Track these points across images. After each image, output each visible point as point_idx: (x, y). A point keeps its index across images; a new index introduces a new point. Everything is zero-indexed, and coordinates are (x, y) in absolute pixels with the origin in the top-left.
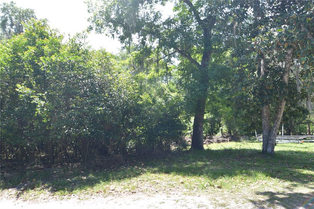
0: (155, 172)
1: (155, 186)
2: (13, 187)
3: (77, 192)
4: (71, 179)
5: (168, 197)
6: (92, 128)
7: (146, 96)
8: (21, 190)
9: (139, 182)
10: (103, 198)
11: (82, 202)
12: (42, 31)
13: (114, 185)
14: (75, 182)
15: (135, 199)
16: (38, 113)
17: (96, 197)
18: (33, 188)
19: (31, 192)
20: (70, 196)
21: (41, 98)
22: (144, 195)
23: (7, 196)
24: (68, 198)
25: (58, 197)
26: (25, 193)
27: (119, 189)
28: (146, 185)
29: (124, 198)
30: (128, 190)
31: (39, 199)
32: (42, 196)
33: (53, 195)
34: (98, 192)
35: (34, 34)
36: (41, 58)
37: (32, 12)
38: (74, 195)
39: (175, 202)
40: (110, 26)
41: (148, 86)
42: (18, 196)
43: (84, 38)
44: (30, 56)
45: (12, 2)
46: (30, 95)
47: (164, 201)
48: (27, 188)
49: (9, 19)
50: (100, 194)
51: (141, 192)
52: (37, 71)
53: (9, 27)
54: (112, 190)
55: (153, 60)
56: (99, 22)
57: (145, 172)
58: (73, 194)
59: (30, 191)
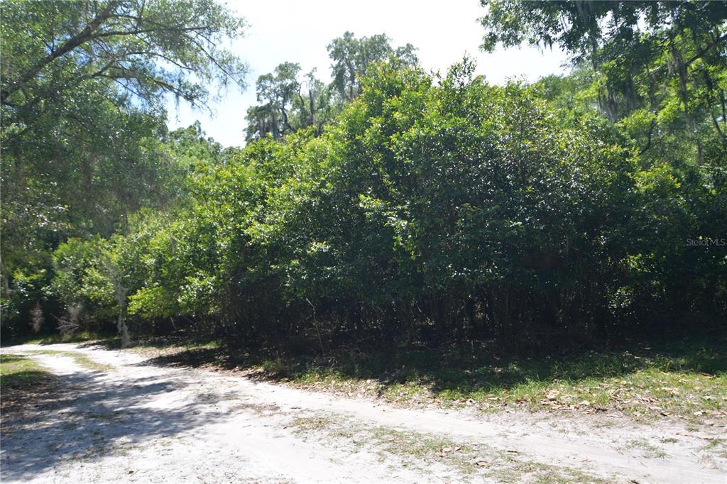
0: (673, 369)
1: (665, 401)
2: (372, 377)
3: (479, 395)
4: (471, 371)
5: (691, 430)
6: (506, 265)
7: (659, 169)
8: (385, 384)
9: (621, 389)
10: (528, 414)
11: (485, 416)
12: (390, 82)
13: (558, 391)
14: (478, 376)
15: (600, 424)
16: (398, 245)
17: (513, 409)
18: (403, 382)
19: (400, 388)
20: (463, 402)
21: (401, 215)
22: (626, 419)
23: (364, 391)
24: (459, 406)
25: (442, 402)
26: (389, 389)
27: (566, 398)
28: (639, 396)
29: (573, 419)
30: (587, 403)
31: (411, 401)
32: (416, 396)
33: (435, 398)
34: (519, 401)
35: (378, 92)
36: (393, 138)
37: (382, 39)
38: (471, 401)
39: (707, 443)
40: (538, 18)
41: (673, 138)
42: (380, 394)
43: (469, 72)
44: (375, 137)
45: (347, 34)
46: (382, 211)
47: (677, 437)
48: (393, 381)
49: (347, 67)
50: (523, 405)
51: (620, 410)
52: (390, 163)
53: (349, 82)
54: (551, 400)
55: (667, 70)
56: (507, 20)
57: (647, 367)
58: (469, 400)
59: (399, 386)
